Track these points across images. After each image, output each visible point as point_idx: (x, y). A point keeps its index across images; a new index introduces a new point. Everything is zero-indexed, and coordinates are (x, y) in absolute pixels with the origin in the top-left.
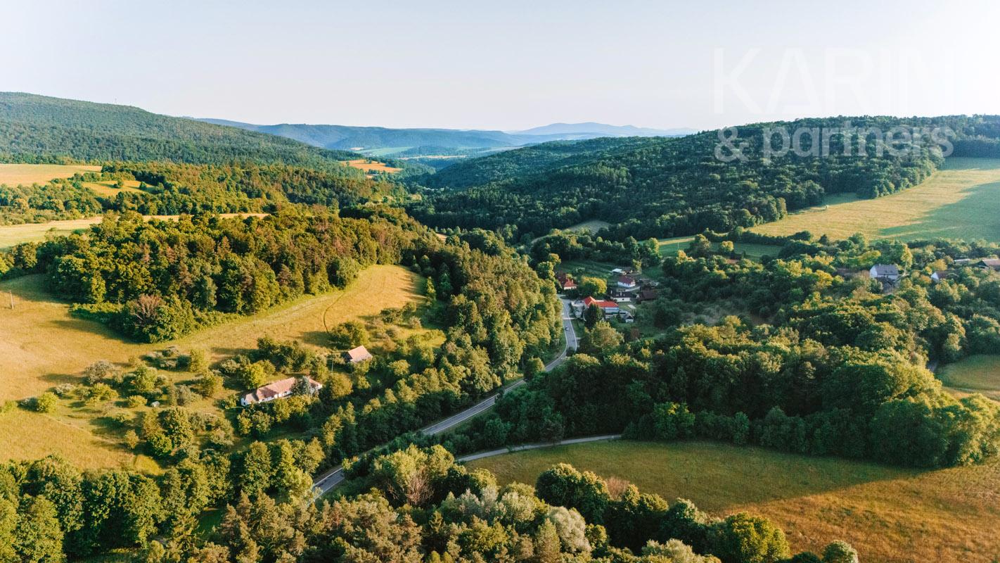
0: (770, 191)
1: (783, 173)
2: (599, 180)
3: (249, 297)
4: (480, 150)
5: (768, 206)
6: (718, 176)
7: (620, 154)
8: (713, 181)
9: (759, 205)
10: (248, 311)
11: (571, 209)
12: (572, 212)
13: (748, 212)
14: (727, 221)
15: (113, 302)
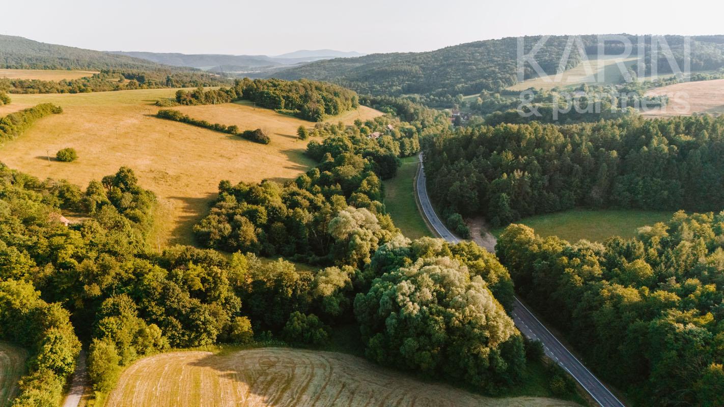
0: (507, 72)
1: (509, 64)
2: (405, 73)
3: (335, 108)
4: (267, 67)
5: (509, 78)
6: (474, 67)
7: (409, 59)
8: (472, 70)
9: (505, 78)
10: (336, 114)
11: (398, 88)
12: (399, 90)
13: (501, 81)
14: (491, 86)
15: (287, 109)
